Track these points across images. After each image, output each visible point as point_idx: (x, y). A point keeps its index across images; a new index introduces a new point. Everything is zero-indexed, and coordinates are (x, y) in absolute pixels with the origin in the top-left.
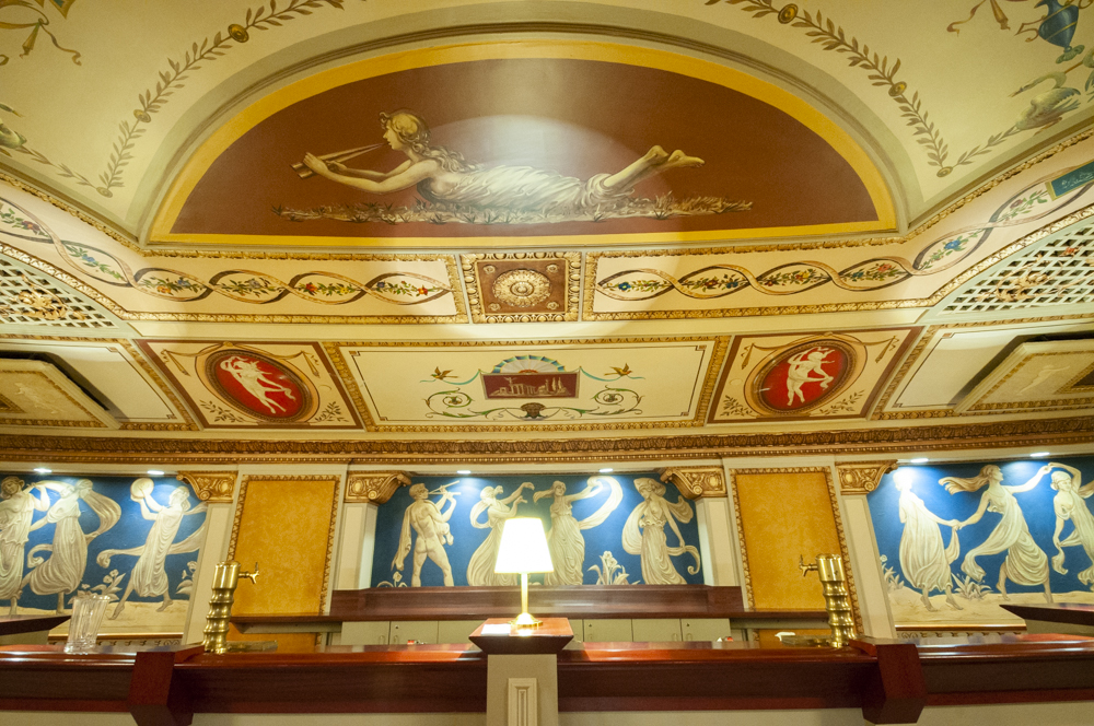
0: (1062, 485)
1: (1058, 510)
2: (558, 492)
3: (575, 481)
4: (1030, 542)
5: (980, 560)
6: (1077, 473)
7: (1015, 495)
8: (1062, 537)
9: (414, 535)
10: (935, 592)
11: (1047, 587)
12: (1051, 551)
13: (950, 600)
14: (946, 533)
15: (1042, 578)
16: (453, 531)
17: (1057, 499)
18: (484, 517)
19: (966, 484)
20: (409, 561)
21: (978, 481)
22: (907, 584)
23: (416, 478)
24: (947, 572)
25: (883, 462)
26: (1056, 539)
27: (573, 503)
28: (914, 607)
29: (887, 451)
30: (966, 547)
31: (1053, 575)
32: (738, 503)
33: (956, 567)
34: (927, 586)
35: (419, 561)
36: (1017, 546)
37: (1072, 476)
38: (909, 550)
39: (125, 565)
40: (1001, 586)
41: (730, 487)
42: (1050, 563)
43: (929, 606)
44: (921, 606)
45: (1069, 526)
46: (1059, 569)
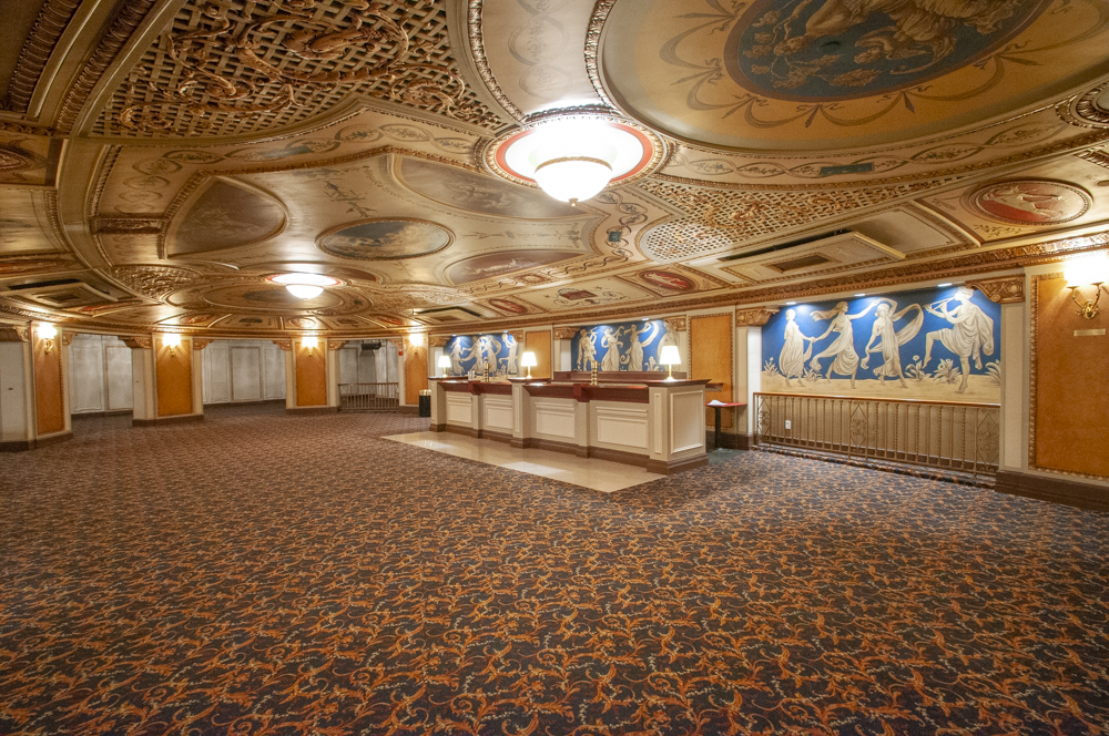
0: (882, 314)
1: (874, 330)
2: (634, 330)
3: (640, 324)
4: (852, 350)
5: (820, 360)
6: (894, 304)
7: (851, 321)
8: (871, 348)
9: (583, 351)
10: (793, 377)
11: (854, 376)
12: (861, 354)
13: (799, 382)
14: (806, 344)
15: (852, 371)
16: (596, 349)
17: (876, 323)
18: (606, 343)
19: (825, 314)
20: (582, 361)
21: (833, 312)
22: (780, 373)
23: (582, 328)
24: (801, 366)
25: (759, 308)
26: (867, 348)
27: (639, 335)
28: (781, 384)
29: (761, 301)
30: (815, 353)
31: (859, 369)
32: (690, 334)
33: (807, 364)
34: (790, 374)
35: (586, 360)
36: (844, 352)
37: (891, 306)
38: (785, 355)
39: (505, 362)
40: (828, 375)
41: (687, 325)
42: (860, 362)
43: (788, 384)
44: (785, 384)
45: (879, 339)
46: (864, 366)
